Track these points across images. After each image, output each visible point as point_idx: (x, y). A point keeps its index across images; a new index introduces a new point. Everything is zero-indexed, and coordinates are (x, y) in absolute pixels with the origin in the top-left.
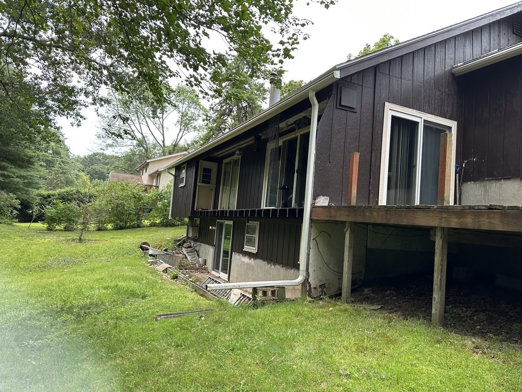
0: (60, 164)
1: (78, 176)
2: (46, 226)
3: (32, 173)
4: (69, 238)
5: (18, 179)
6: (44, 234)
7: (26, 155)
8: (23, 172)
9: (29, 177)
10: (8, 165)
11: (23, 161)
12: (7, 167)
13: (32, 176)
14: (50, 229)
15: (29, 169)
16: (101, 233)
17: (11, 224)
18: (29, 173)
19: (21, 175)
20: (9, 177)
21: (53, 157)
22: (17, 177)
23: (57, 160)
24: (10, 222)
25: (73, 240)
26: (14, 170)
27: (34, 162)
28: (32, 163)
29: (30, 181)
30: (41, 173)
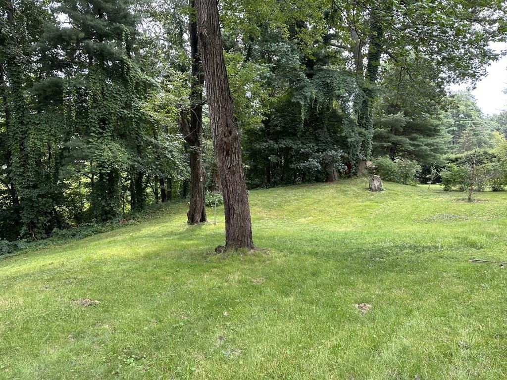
0: (471, 126)
1: (491, 137)
2: (443, 187)
3: (437, 140)
4: (460, 197)
5: (426, 147)
6: (440, 194)
7: (432, 125)
8: (430, 141)
9: (435, 144)
10: (417, 136)
11: (430, 130)
12: (417, 138)
13: (437, 143)
14: (446, 190)
15: (435, 137)
16: (495, 194)
17: (415, 186)
18: (435, 141)
19: (428, 143)
20: (419, 145)
21: (464, 121)
22: (425, 145)
23: (468, 123)
24: (414, 184)
25: (463, 199)
26: (422, 139)
27: (440, 130)
28: (438, 131)
29: (436, 147)
30: (445, 139)
